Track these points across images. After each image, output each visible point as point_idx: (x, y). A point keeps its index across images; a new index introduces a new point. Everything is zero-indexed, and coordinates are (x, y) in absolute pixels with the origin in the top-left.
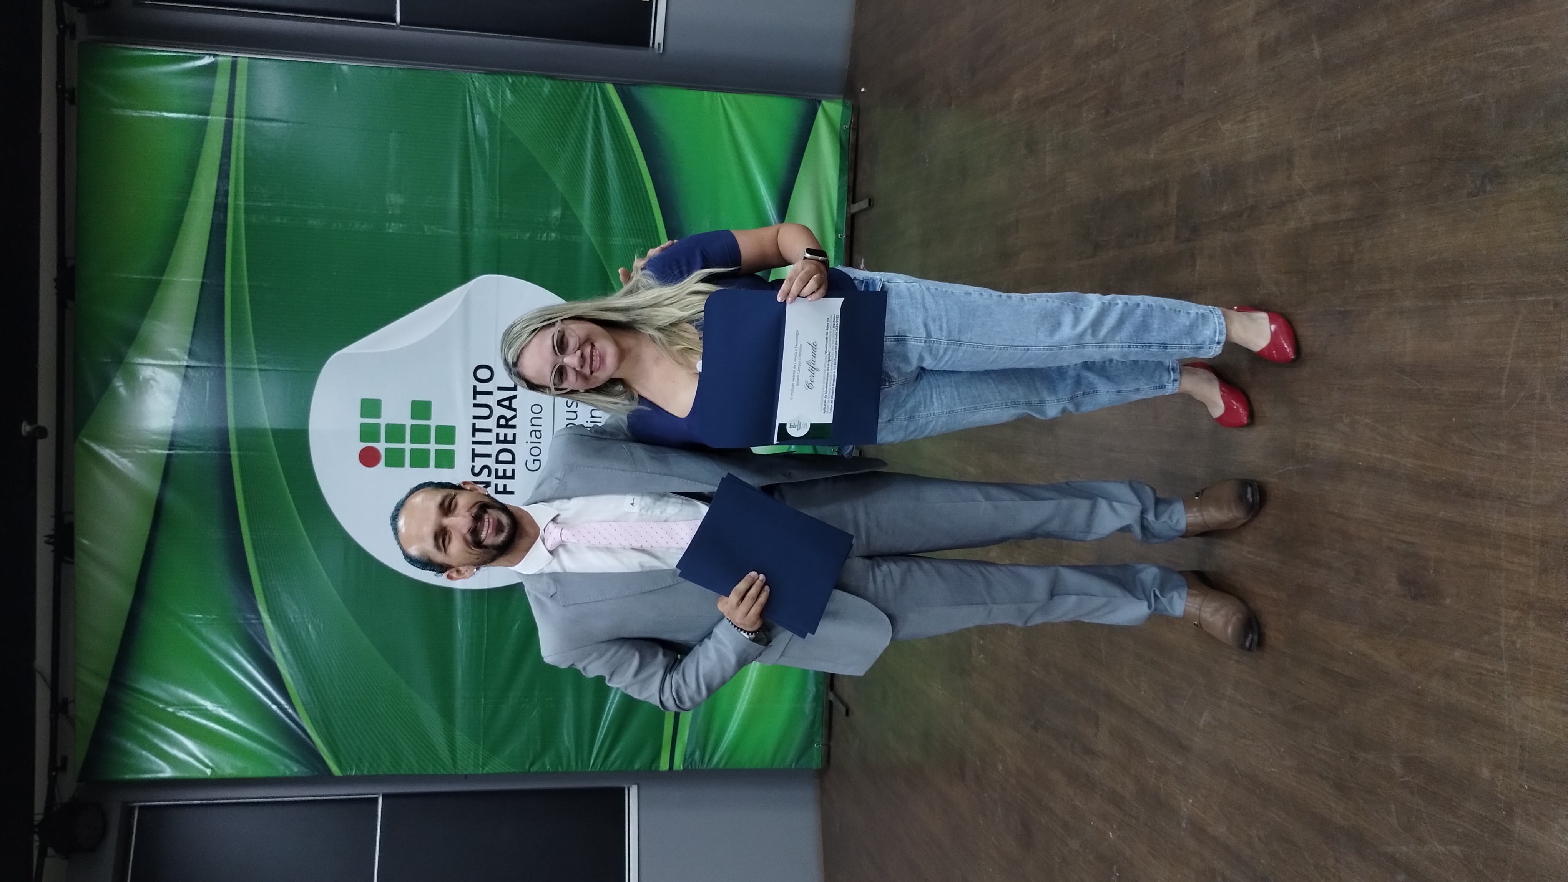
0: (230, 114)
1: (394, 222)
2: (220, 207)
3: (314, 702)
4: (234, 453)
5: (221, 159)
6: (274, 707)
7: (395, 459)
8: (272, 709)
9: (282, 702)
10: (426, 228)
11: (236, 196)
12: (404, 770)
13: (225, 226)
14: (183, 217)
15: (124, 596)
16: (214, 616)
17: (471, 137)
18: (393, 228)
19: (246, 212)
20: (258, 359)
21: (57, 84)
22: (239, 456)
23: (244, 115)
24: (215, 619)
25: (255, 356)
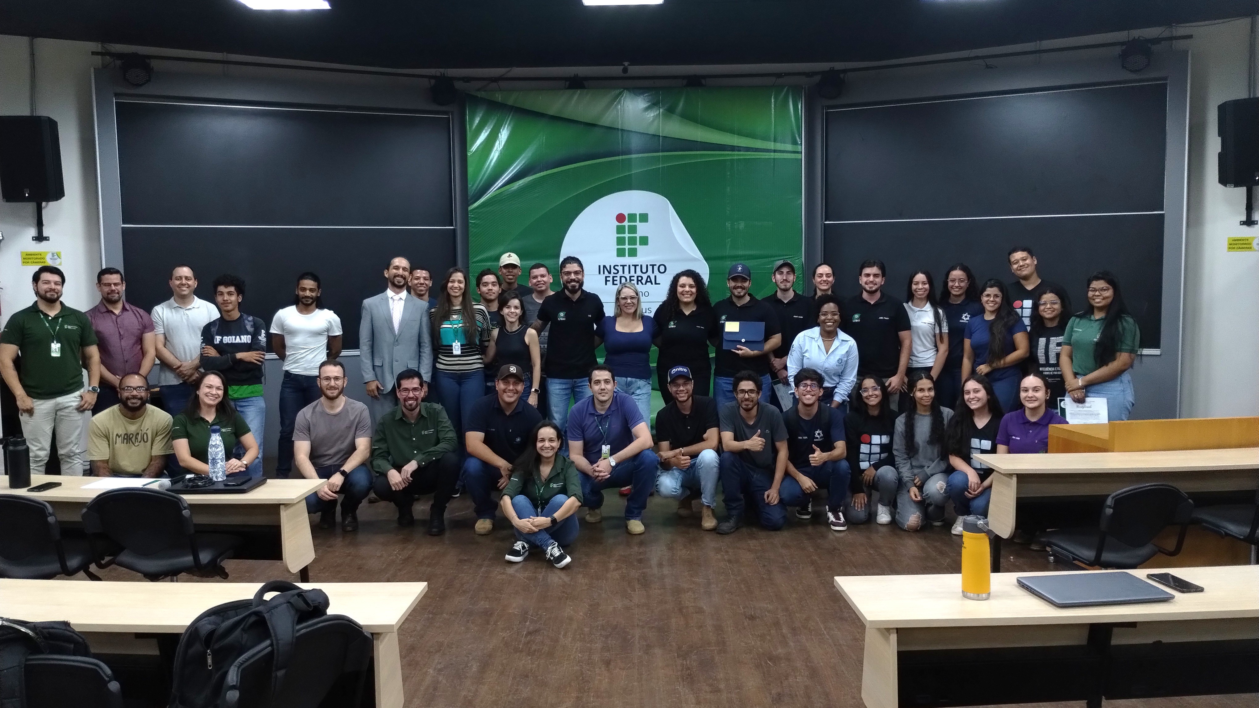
0: (775, 151)
1: (731, 226)
2: (733, 148)
3: (500, 197)
4: (621, 157)
5: (754, 148)
7: (620, 230)
10: (729, 240)
11: (738, 155)
12: (471, 239)
13: (726, 150)
14: (727, 132)
15: (552, 112)
16: (544, 150)
17: (772, 259)
18: (728, 224)
19: (731, 159)
20: (664, 167)
22: (619, 160)
23: (775, 157)
24: (542, 150)
25: (666, 165)
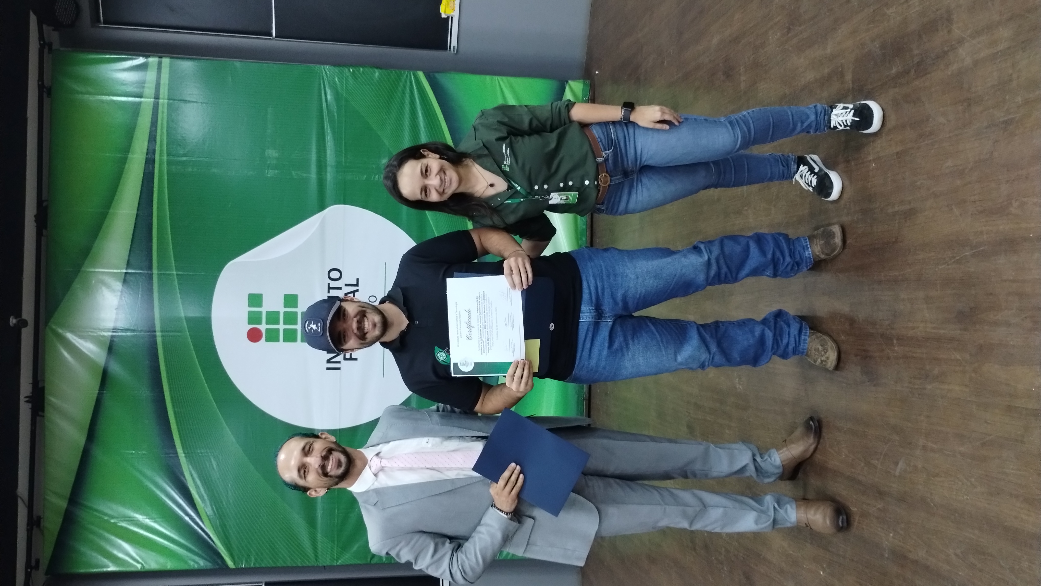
0: (157, 97)
1: (271, 169)
2: (150, 161)
3: (215, 514)
4: (158, 334)
5: (151, 128)
6: (187, 518)
7: (273, 336)
8: (185, 520)
9: (193, 514)
10: (293, 173)
11: (161, 155)
12: (280, 564)
13: (153, 174)
14: (124, 169)
15: (80, 439)
16: (144, 452)
17: (325, 109)
18: (271, 173)
19: (167, 164)
20: (176, 266)
21: (38, 81)
22: (162, 336)
23: (166, 97)
24: (144, 454)
25: (174, 265)
